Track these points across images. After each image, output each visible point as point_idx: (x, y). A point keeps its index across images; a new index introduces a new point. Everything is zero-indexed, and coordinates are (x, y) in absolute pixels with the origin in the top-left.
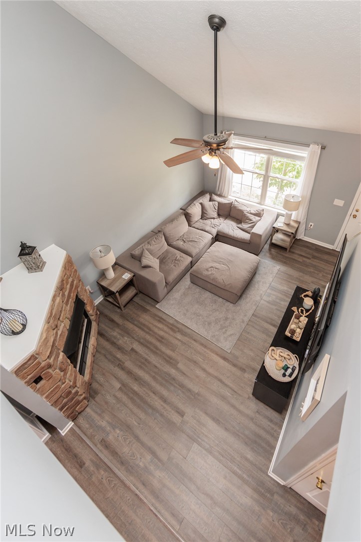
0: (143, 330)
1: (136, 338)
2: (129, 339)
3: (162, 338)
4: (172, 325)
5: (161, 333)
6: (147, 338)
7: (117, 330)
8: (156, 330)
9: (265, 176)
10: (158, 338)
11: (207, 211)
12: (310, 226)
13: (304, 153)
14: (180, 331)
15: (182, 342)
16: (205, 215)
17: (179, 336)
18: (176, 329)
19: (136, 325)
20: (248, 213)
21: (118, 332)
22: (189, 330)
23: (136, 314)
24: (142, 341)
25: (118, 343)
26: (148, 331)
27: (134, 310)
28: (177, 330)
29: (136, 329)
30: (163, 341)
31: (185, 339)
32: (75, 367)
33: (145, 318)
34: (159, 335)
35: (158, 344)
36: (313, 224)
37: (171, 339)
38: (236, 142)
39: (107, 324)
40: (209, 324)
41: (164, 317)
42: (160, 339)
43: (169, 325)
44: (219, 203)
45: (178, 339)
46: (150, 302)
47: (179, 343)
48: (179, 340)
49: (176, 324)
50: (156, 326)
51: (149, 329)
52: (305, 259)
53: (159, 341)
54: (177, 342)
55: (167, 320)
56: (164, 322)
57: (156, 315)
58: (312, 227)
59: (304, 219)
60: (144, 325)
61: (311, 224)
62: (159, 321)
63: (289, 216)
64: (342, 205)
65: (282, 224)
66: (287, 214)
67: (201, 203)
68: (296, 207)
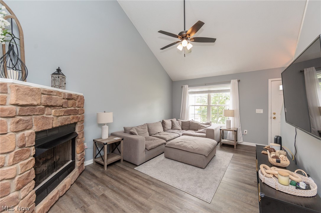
0: (119, 182)
1: (110, 187)
2: (103, 187)
3: (136, 188)
4: (148, 180)
5: (136, 185)
6: (121, 188)
7: (94, 181)
8: (131, 182)
9: (208, 106)
10: (132, 188)
11: (175, 125)
12: (245, 132)
13: (228, 87)
14: (154, 184)
15: (156, 192)
16: (174, 127)
17: (153, 187)
18: (150, 183)
19: (113, 179)
20: (201, 124)
21: (94, 183)
22: (163, 184)
23: (115, 172)
24: (115, 189)
25: (90, 190)
26: (123, 182)
27: (115, 170)
28: (152, 183)
29: (113, 181)
30: (136, 190)
31: (159, 190)
32: (35, 186)
33: (122, 175)
34: (133, 186)
35: (131, 192)
36: (246, 131)
37: (144, 189)
38: (190, 91)
39: (87, 177)
40: (183, 180)
41: (140, 174)
42: (134, 188)
43: (144, 180)
44: (182, 122)
45: (152, 190)
46: (130, 166)
47: (153, 193)
48: (154, 191)
49: (151, 179)
50: (132, 180)
51: (125, 181)
52: (250, 151)
53: (133, 190)
54: (151, 191)
55: (143, 176)
56: (140, 178)
57: (133, 174)
58: (246, 133)
59: (239, 126)
60: (121, 179)
61: (245, 131)
62: (136, 177)
63: (229, 123)
64: (262, 112)
65: (225, 128)
66: (227, 121)
67: (171, 121)
68: (232, 113)
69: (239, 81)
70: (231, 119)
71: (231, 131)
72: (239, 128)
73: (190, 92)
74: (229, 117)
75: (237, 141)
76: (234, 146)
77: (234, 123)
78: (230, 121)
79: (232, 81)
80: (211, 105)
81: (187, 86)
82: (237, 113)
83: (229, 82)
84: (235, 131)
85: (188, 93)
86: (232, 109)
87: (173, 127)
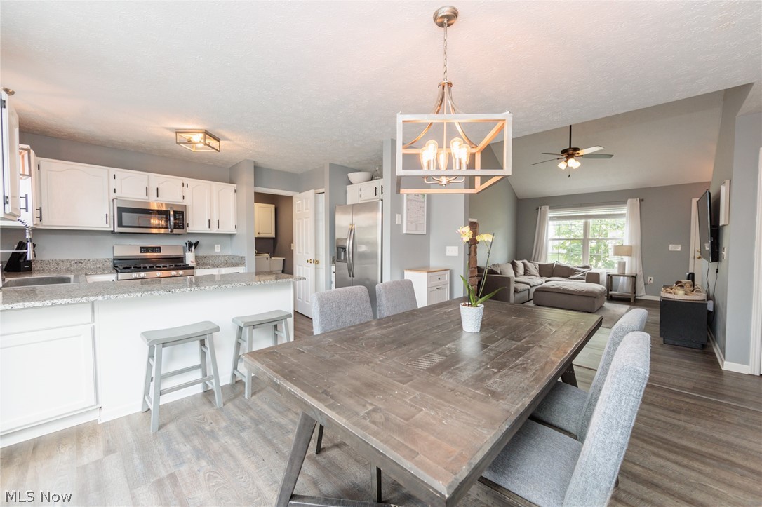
9: (584, 240)
11: (529, 269)
12: (649, 280)
13: (623, 210)
16: (528, 272)
20: (574, 267)
36: (652, 278)
44: (539, 265)
58: (652, 282)
59: (640, 271)
61: (649, 278)
63: (622, 265)
64: (679, 249)
65: (617, 273)
66: (620, 263)
67: (523, 263)
68: (629, 251)
69: (641, 201)
70: (626, 259)
71: (626, 278)
72: (640, 274)
73: (550, 217)
74: (623, 257)
75: (635, 293)
76: (630, 299)
77: (631, 265)
78: (625, 262)
79: (629, 200)
80: (590, 238)
81: (548, 207)
82: (637, 251)
83: (625, 202)
84: (633, 276)
85: (547, 218)
86: (628, 245)
87: (526, 272)
